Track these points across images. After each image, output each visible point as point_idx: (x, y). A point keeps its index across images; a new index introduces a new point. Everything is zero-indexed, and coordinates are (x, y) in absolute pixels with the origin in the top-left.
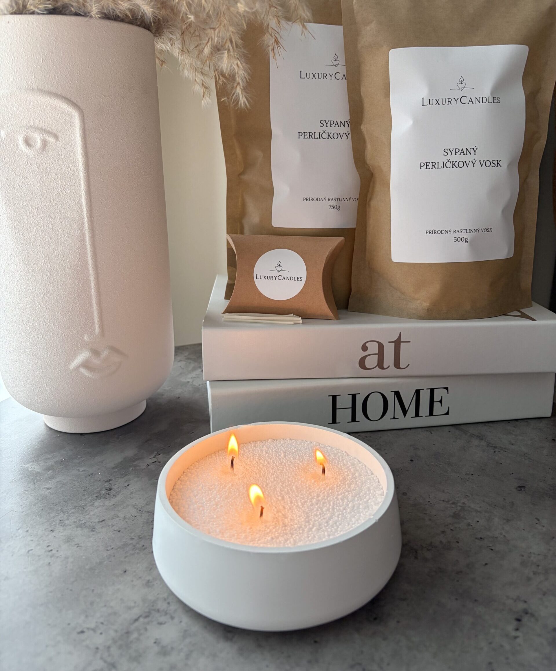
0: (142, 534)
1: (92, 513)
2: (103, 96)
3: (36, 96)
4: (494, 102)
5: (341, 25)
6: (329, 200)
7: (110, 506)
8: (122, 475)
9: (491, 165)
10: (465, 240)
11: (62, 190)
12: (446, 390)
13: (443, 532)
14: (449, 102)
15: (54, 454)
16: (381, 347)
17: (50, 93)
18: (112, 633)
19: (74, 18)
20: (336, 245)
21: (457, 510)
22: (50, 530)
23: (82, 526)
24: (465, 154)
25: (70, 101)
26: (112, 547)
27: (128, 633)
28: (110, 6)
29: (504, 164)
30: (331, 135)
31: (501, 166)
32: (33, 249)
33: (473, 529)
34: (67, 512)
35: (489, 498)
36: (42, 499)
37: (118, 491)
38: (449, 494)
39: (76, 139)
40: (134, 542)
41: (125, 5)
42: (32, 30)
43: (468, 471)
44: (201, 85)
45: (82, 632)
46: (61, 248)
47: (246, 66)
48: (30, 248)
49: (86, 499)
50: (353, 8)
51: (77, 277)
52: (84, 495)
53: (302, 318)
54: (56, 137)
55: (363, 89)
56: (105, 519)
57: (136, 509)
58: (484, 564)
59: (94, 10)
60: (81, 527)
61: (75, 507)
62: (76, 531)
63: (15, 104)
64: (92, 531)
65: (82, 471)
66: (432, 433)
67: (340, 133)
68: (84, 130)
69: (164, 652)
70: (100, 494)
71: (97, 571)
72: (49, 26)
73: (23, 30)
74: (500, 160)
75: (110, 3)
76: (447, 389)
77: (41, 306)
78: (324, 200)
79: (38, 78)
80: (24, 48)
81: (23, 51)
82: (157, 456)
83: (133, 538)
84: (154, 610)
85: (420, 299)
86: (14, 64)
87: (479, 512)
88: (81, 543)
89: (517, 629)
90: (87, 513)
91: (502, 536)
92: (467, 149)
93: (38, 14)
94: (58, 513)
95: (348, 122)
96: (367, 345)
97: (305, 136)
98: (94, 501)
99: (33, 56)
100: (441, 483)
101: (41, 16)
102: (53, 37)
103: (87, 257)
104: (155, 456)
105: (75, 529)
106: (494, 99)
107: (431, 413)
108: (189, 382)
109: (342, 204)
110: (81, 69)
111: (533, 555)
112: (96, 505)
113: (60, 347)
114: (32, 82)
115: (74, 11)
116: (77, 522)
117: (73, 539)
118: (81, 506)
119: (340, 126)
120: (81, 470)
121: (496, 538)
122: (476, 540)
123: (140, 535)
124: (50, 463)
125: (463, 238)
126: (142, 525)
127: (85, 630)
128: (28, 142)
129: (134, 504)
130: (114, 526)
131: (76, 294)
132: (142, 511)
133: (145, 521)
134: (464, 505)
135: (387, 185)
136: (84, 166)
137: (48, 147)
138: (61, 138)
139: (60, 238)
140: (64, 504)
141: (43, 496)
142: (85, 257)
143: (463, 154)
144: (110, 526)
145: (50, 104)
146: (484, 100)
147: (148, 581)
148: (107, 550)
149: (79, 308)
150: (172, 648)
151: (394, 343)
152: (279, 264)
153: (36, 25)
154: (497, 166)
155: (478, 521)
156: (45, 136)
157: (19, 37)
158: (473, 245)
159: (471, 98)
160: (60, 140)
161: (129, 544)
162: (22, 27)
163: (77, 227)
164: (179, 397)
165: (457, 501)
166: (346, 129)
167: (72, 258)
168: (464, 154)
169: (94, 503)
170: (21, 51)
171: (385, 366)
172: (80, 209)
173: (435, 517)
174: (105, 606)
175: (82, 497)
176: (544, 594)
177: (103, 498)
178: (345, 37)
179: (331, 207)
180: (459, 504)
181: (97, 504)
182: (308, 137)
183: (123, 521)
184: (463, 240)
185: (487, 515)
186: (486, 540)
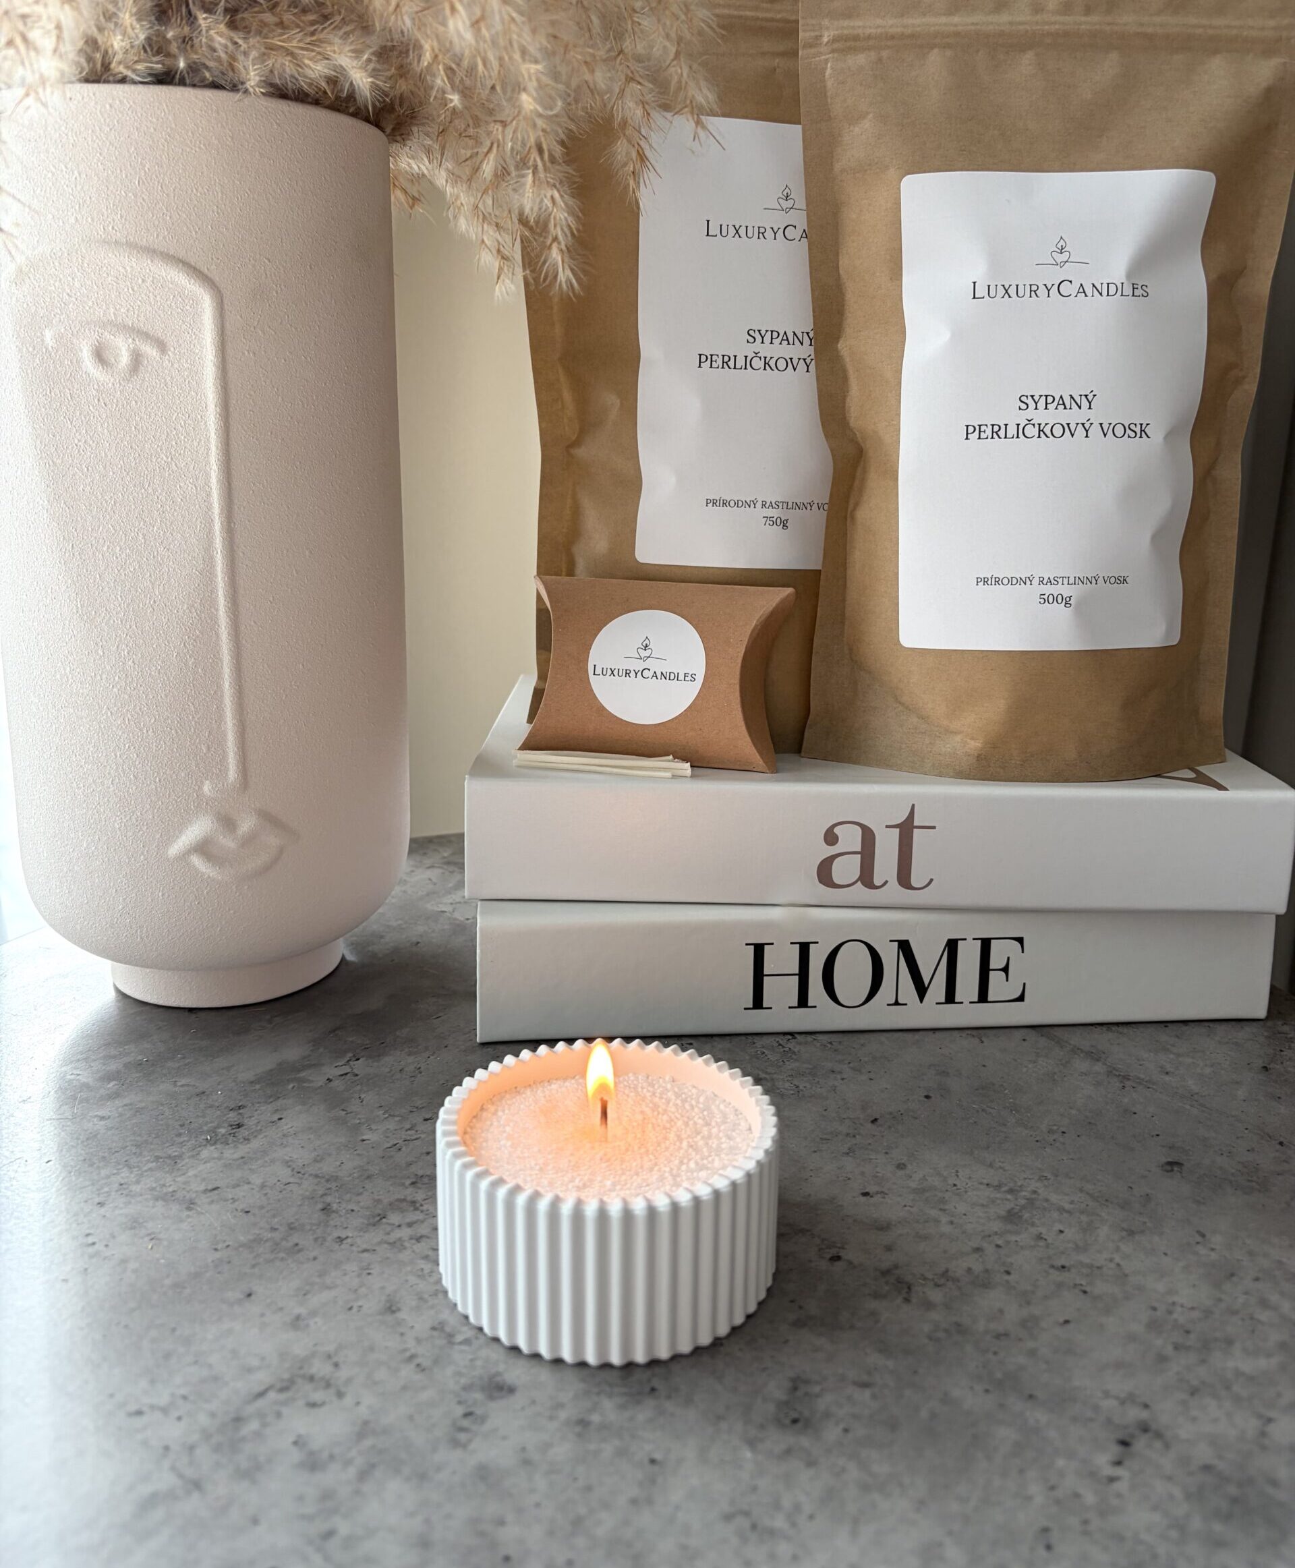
0: (297, 1220)
1: (191, 1173)
2: (266, 261)
3: (122, 258)
4: (1133, 295)
5: (799, 123)
6: (764, 505)
7: (234, 1160)
8: (270, 1097)
9: (1126, 435)
10: (1064, 601)
11: (169, 459)
12: (1017, 944)
13: (978, 1250)
14: (1034, 291)
15: (126, 1047)
16: (868, 837)
17: (151, 252)
18: (203, 1420)
19: (209, 94)
20: (774, 605)
21: (1017, 1205)
22: (95, 1203)
23: (167, 1198)
24: (1068, 407)
25: (195, 269)
26: (227, 1244)
27: (238, 1420)
28: (288, 70)
29: (1157, 434)
30: (772, 363)
31: (1148, 437)
32: (101, 588)
33: (1047, 1246)
34: (138, 1167)
35: (1095, 1184)
36: (88, 1139)
37: (256, 1131)
38: (1004, 1171)
39: (204, 350)
40: (277, 1236)
41: (318, 68)
42: (120, 116)
43: (1055, 1125)
44: (495, 252)
45: (139, 1413)
46: (161, 588)
47: (571, 201)
48: (95, 585)
49: (182, 1143)
50: (825, 87)
51: (193, 652)
52: (180, 1135)
53: (691, 766)
54: (162, 346)
55: (844, 262)
56: (219, 1186)
57: (290, 1169)
58: (1061, 1320)
59: (253, 77)
60: (164, 1199)
61: (157, 1158)
62: (153, 1207)
63: (79, 274)
64: (189, 1209)
65: (182, 1086)
66: (982, 1042)
67: (791, 359)
68: (223, 332)
69: (313, 1463)
70: (216, 1135)
71: (188, 1291)
72: (156, 108)
73: (100, 116)
74: (1148, 424)
75: (287, 63)
76: (1020, 940)
77: (111, 712)
78: (752, 505)
79: (128, 218)
80: (100, 154)
81: (98, 160)
82: (351, 1063)
83: (276, 1227)
84: (303, 1377)
85: (961, 732)
86: (79, 188)
87: (1067, 1211)
88: (160, 1233)
89: (1118, 1463)
90: (180, 1173)
91: (1112, 1265)
92: (1071, 396)
93: (134, 82)
94: (118, 1169)
95: (811, 335)
96: (836, 830)
97: (714, 363)
98: (199, 1149)
99: (119, 171)
100: (988, 1147)
101: (141, 86)
102: (163, 133)
103: (217, 610)
104: (348, 1061)
105: (151, 1203)
106: (1134, 288)
107: (983, 997)
108: (444, 912)
109: (793, 516)
110: (221, 202)
111: (1179, 1309)
112: (203, 1157)
113: (148, 807)
114: (115, 228)
115: (211, 79)
116: (158, 1189)
117: (145, 1224)
118: (169, 1157)
119: (791, 342)
120: (179, 1084)
121: (1098, 1268)
122: (1052, 1271)
123: (292, 1223)
124: (114, 1066)
125: (1060, 597)
126: (299, 1203)
127: (145, 1409)
128: (100, 356)
129: (287, 1158)
130: (237, 1200)
131: (189, 691)
132: (304, 1174)
133: (307, 1193)
134: (1033, 1196)
135: (891, 474)
136: (218, 410)
137: (143, 366)
138: (172, 349)
139: (161, 564)
140: (134, 1151)
141: (91, 1133)
142: (213, 610)
143: (1063, 407)
144: (227, 1200)
145: (152, 274)
146: (1112, 288)
147: (298, 1318)
148: (216, 1250)
149: (196, 722)
150: (332, 1457)
151: (898, 830)
152: (644, 644)
153: (128, 106)
154: (1141, 437)
155: (1061, 1232)
156: (138, 343)
157: (90, 131)
158: (1083, 611)
159: (1081, 285)
160: (169, 353)
161: (265, 1239)
162: (99, 108)
163: (197, 542)
164: (418, 943)
165: (1020, 1186)
166: (807, 350)
167: (184, 611)
168: (1065, 408)
169: (200, 1151)
170: (95, 160)
171: (877, 882)
172: (206, 504)
173: (964, 1217)
174: (196, 1362)
175: (176, 1139)
176: (1194, 1392)
177: (222, 1143)
178: (805, 148)
179: (768, 522)
180: (1024, 1193)
181: (205, 1153)
182: (721, 366)
183: (259, 1192)
184: (1060, 601)
185: (1084, 1218)
186: (1073, 1270)
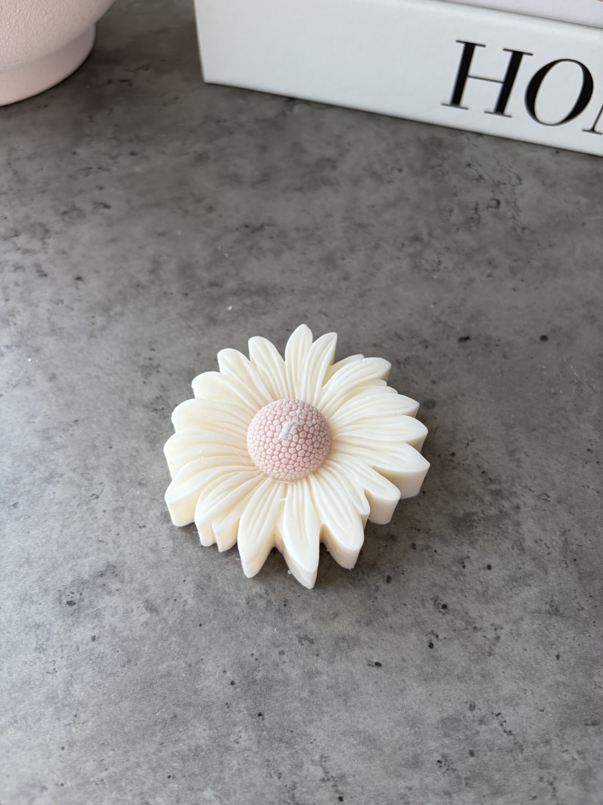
21: (483, 512)
58: (375, 660)
87: (522, 550)
91: (491, 635)
111: (495, 724)
121: (475, 628)
122: (430, 605)
155: (489, 567)
165: (512, 493)
185: (529, 567)
186: (449, 617)
